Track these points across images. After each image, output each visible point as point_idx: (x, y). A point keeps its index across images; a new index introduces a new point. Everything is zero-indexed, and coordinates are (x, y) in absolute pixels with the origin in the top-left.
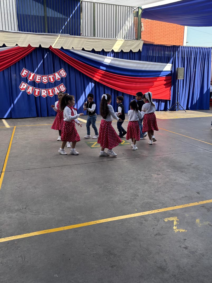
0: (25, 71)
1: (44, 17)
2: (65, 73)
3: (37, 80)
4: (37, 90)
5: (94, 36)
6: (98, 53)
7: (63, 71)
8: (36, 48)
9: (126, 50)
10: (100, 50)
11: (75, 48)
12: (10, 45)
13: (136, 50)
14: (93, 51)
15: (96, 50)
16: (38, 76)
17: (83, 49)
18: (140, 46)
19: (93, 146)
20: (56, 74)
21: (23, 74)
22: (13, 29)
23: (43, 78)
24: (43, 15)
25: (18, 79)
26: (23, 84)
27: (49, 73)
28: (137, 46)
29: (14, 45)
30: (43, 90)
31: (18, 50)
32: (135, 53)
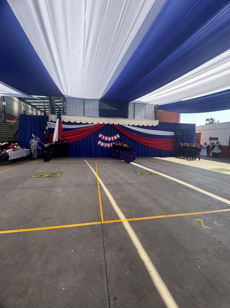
0: (101, 135)
1: (111, 110)
2: (119, 136)
3: (106, 139)
4: (105, 144)
5: (134, 118)
6: (136, 126)
7: (118, 135)
8: (107, 124)
9: (150, 125)
10: (137, 125)
11: (125, 124)
12: (95, 123)
13: (155, 125)
14: (133, 126)
15: (135, 125)
16: (106, 137)
17: (129, 125)
18: (157, 123)
19: (138, 174)
20: (115, 137)
21: (100, 136)
22: (97, 116)
23: (109, 138)
24: (111, 109)
25: (97, 139)
26: (100, 141)
27: (112, 136)
28: (156, 123)
29: (97, 123)
30: (108, 144)
31: (98, 125)
32: (154, 126)
